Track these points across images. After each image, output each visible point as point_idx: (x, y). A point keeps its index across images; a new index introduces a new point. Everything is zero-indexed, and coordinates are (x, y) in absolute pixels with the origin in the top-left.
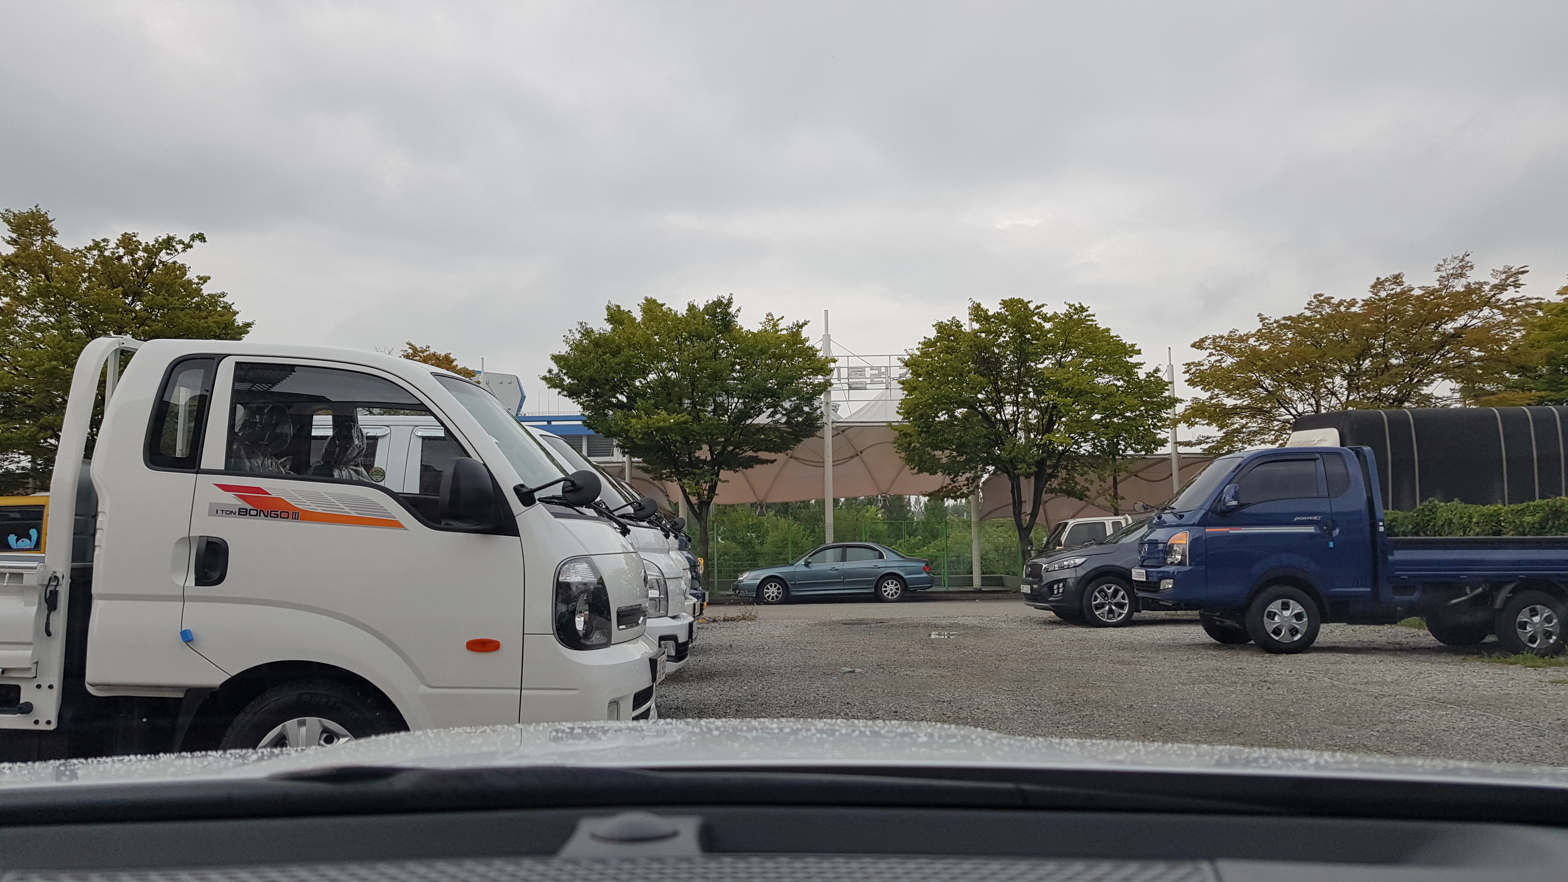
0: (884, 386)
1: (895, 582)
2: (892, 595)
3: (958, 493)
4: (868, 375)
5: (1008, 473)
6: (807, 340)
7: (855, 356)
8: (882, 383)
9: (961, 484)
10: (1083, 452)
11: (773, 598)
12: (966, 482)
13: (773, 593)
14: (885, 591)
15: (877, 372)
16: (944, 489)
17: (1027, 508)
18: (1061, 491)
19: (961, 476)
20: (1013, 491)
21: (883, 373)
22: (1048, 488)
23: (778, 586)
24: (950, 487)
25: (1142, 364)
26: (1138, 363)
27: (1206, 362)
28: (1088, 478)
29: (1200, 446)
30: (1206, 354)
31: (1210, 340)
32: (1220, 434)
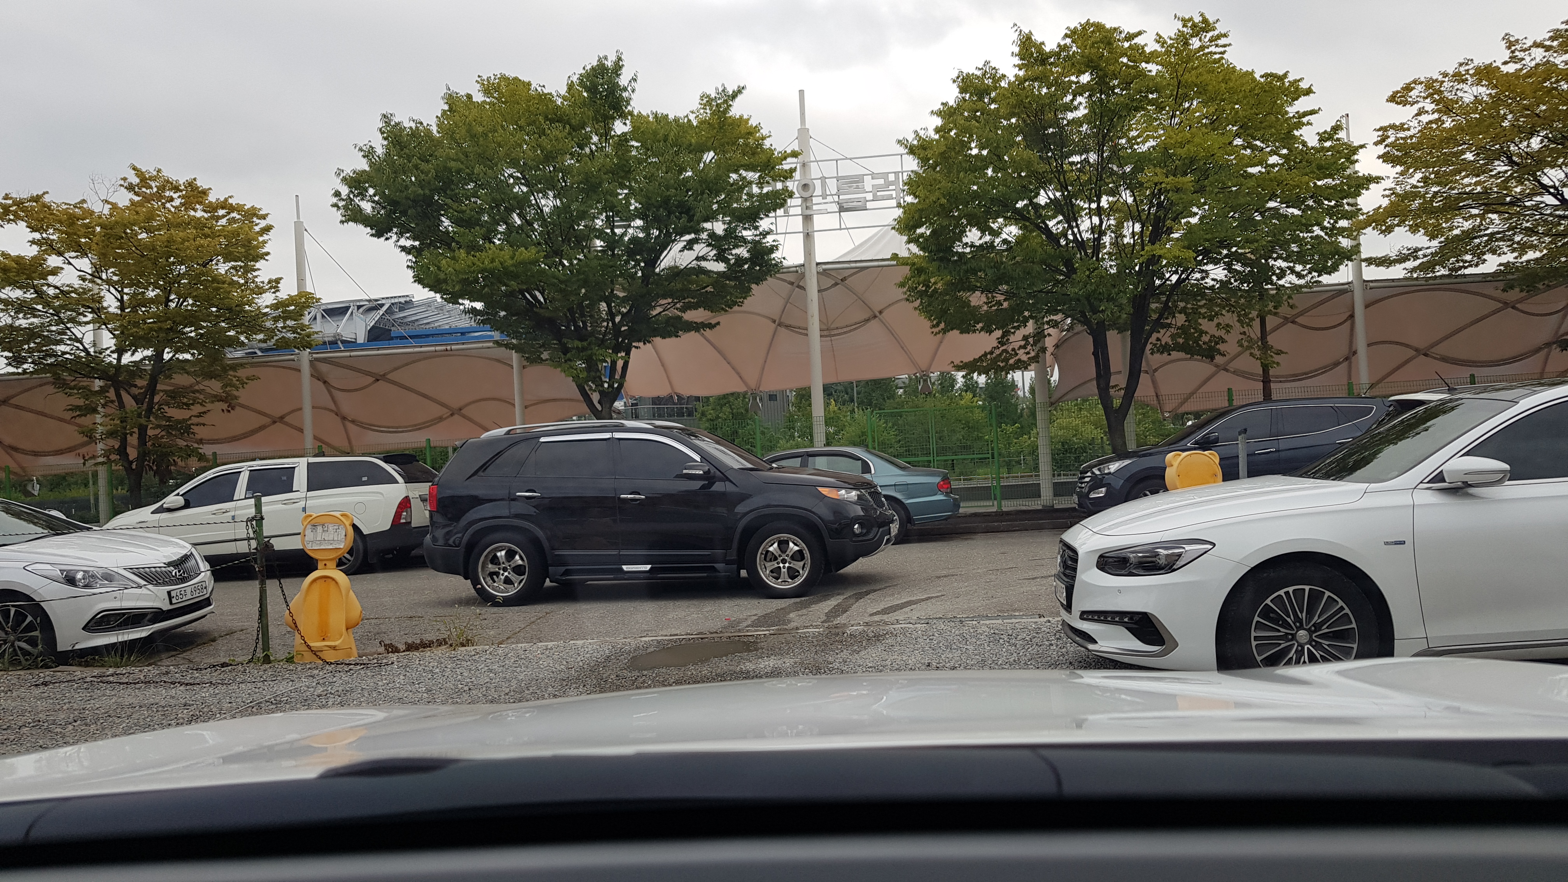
0: (894, 203)
3: (1011, 361)
4: (868, 188)
5: (1085, 322)
6: (757, 128)
7: (851, 159)
8: (890, 198)
9: (1016, 345)
10: (1212, 283)
12: (1023, 343)
15: (882, 181)
16: (989, 356)
17: (1119, 380)
18: (1178, 348)
19: (1014, 333)
20: (1095, 354)
21: (892, 183)
22: (1155, 345)
24: (997, 352)
25: (1313, 112)
26: (1306, 114)
27: (1414, 123)
28: (1221, 322)
29: (1403, 265)
30: (1415, 109)
31: (1419, 88)
32: (1435, 243)
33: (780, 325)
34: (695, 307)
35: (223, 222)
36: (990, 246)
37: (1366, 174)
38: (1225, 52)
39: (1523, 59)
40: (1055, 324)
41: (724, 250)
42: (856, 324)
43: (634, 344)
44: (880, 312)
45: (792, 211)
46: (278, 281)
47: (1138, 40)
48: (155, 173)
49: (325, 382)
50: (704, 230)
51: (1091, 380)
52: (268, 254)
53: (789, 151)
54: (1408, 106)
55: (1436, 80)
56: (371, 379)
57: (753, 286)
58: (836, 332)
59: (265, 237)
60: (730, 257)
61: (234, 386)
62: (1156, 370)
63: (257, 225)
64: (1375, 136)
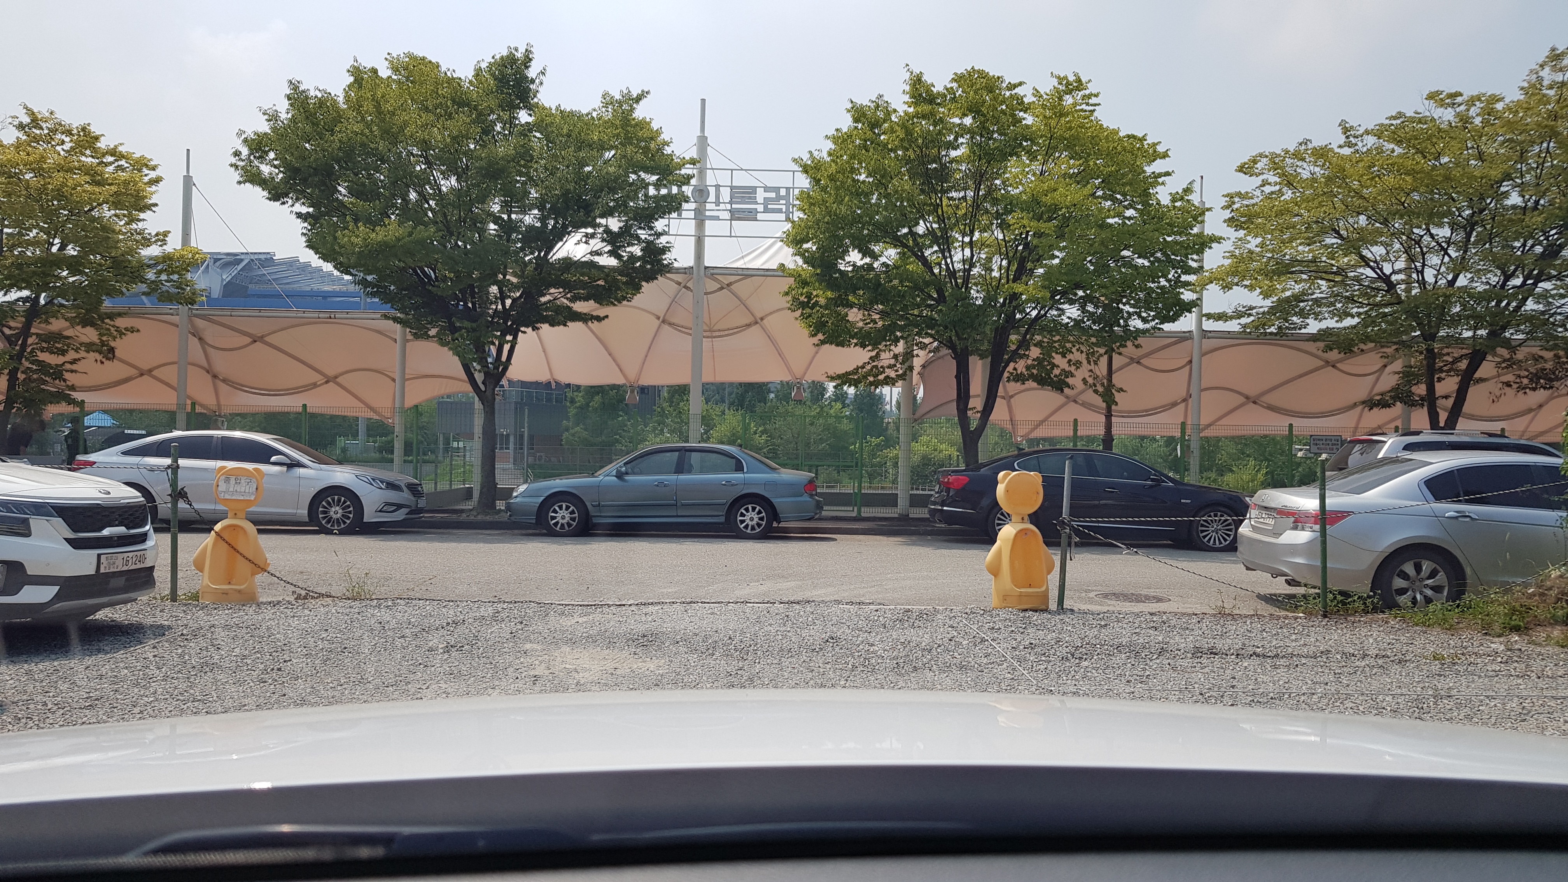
0: (782, 216)
1: (758, 508)
2: (753, 528)
3: (881, 377)
4: (760, 200)
5: (951, 346)
6: (659, 132)
7: (744, 171)
8: (780, 211)
9: (886, 363)
10: (1067, 320)
11: (562, 525)
12: (893, 361)
13: (563, 518)
14: (742, 522)
15: (773, 195)
16: (859, 371)
17: (977, 403)
18: (1033, 377)
19: (885, 351)
20: (957, 377)
21: (782, 198)
22: (1012, 374)
23: (572, 508)
24: (869, 367)
25: (1168, 174)
26: (1160, 175)
27: (1258, 193)
28: (1072, 358)
29: (1238, 321)
30: (1258, 181)
31: (1265, 160)
32: (1268, 303)
33: (663, 322)
34: (586, 299)
35: (111, 169)
36: (870, 267)
37: (1210, 234)
38: (1094, 110)
39: (1356, 145)
40: (923, 347)
41: (619, 247)
42: (737, 328)
43: (522, 329)
44: (762, 319)
45: (684, 214)
46: (166, 234)
47: (1018, 91)
48: (47, 114)
49: (200, 339)
50: (599, 225)
51: (953, 400)
52: (156, 205)
53: (687, 158)
54: (1254, 177)
55: (1279, 155)
56: (249, 340)
57: (644, 283)
58: (717, 334)
59: (154, 188)
60: (624, 254)
61: (110, 335)
62: (1012, 396)
63: (146, 175)
64: (1223, 201)
